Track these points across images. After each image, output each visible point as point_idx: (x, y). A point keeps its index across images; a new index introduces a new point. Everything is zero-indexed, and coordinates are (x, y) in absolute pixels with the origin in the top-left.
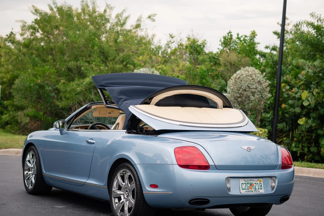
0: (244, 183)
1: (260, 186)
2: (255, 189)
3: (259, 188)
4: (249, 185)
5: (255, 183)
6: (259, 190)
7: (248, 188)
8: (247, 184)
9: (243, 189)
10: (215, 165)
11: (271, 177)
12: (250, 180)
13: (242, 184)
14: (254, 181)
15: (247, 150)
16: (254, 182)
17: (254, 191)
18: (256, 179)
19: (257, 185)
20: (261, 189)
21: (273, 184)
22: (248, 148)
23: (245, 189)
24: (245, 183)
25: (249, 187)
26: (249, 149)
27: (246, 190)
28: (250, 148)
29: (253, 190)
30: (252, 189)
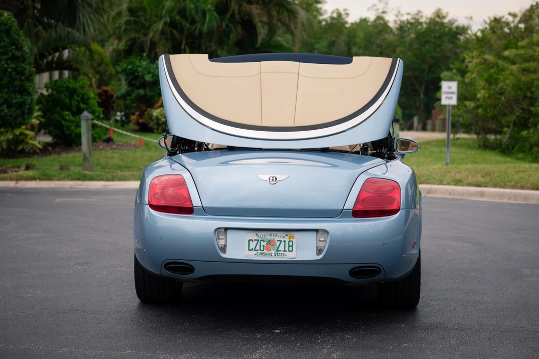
0: (255, 240)
1: (289, 246)
2: (278, 251)
3: (287, 249)
4: (266, 243)
5: (278, 241)
6: (285, 253)
7: (262, 249)
8: (261, 241)
9: (252, 250)
10: (202, 207)
11: (317, 231)
12: (269, 235)
13: (251, 242)
14: (277, 237)
15: (269, 181)
16: (277, 239)
17: (273, 255)
18: (283, 234)
19: (283, 244)
20: (289, 251)
21: (321, 244)
22: (271, 179)
23: (255, 250)
24: (258, 239)
25: (263, 246)
26: (273, 180)
27: (257, 252)
28: (276, 179)
29: (273, 252)
30: (270, 250)
